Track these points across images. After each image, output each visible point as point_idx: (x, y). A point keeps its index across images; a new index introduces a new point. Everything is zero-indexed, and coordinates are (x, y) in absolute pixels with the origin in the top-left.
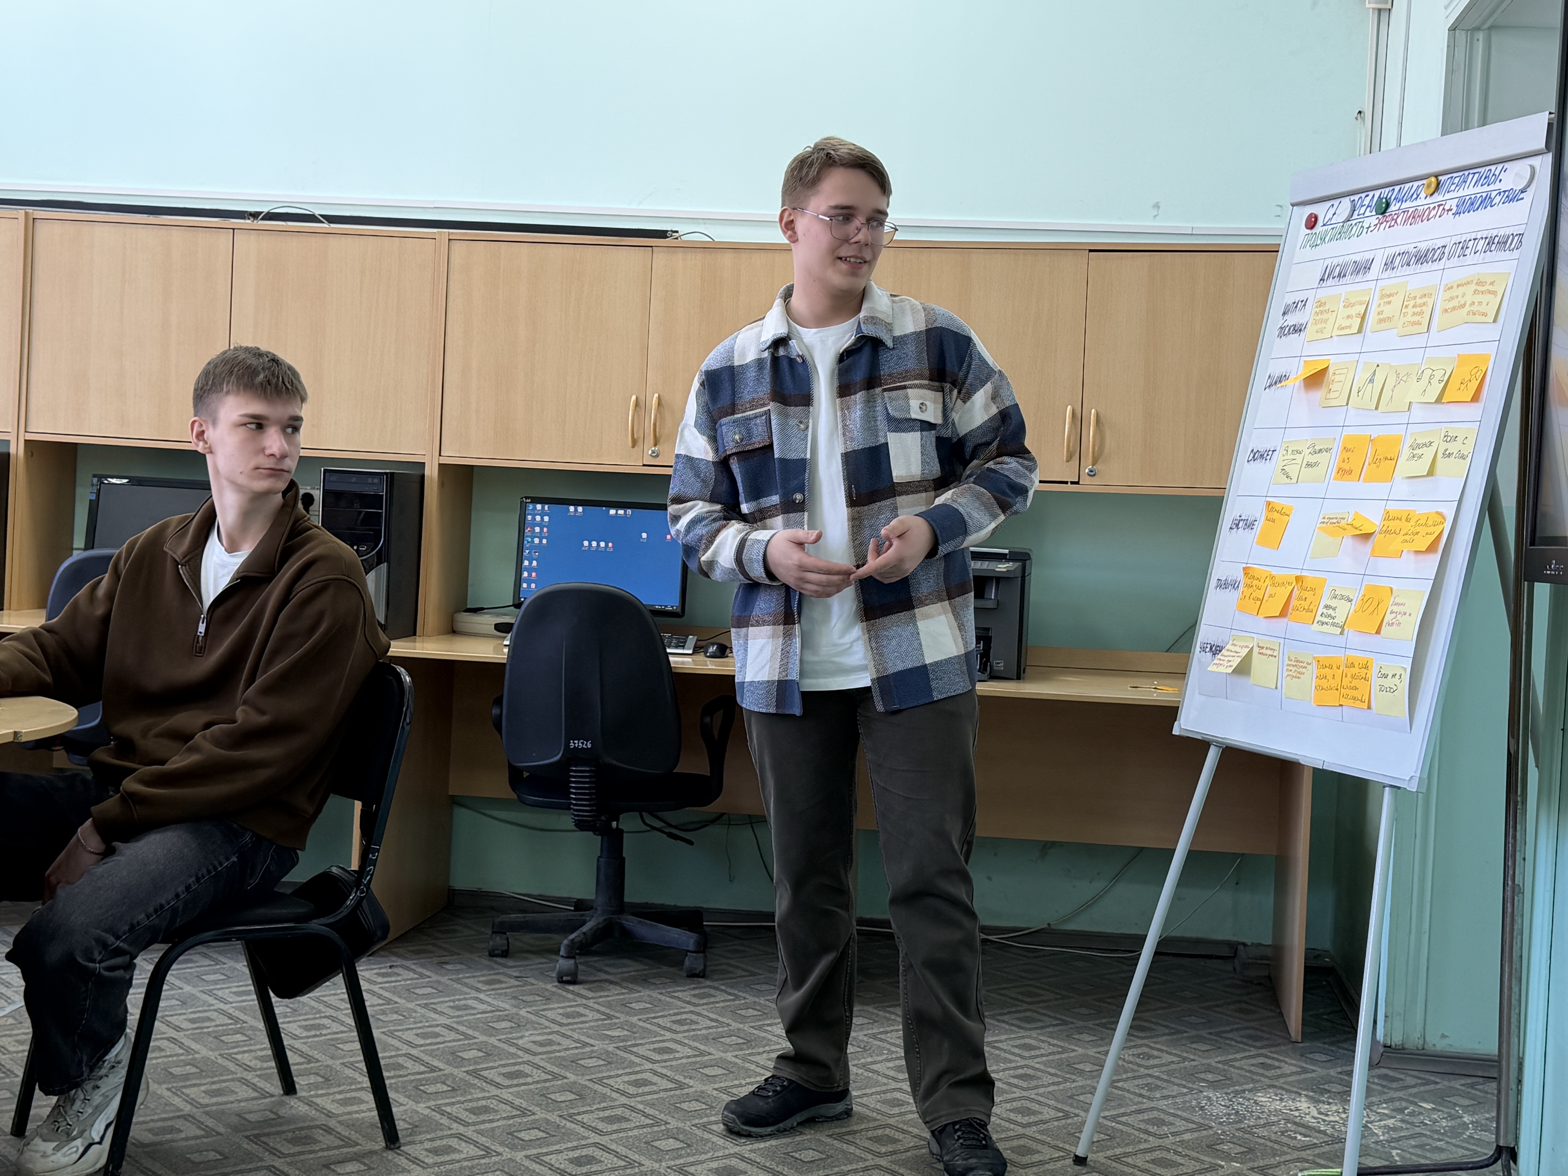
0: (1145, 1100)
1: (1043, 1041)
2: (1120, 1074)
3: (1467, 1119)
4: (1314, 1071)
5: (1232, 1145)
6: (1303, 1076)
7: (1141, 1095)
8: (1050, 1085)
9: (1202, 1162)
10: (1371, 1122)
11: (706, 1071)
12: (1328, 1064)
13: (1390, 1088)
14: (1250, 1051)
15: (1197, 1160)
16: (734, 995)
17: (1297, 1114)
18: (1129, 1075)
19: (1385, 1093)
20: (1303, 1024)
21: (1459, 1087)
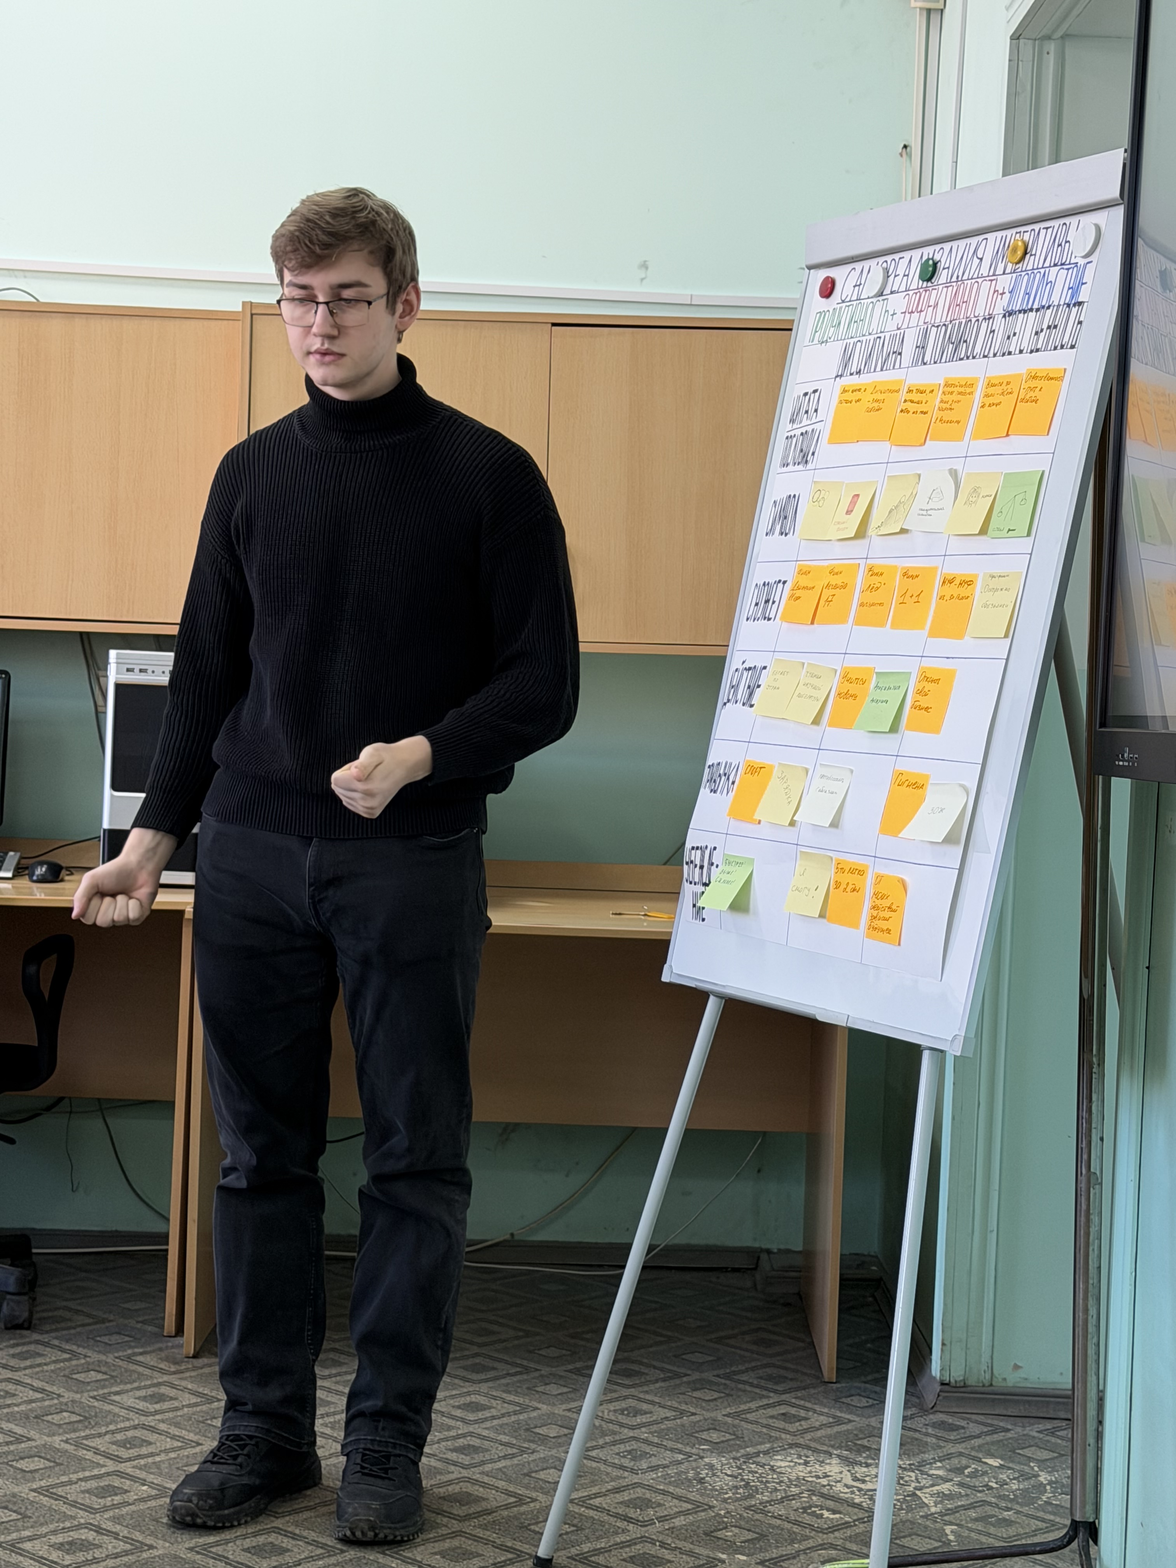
0: (626, 1474)
1: (495, 1398)
2: (595, 1439)
3: (1044, 1478)
4: (850, 1421)
5: (736, 1530)
6: (837, 1429)
7: (622, 1468)
8: (500, 1459)
9: (697, 1556)
10: (920, 1489)
11: (22, 1464)
12: (869, 1411)
13: (947, 1441)
14: (768, 1397)
15: (690, 1553)
16: (71, 1352)
17: (824, 1482)
18: (608, 1439)
19: (940, 1447)
20: (838, 1358)
21: (1036, 1434)
